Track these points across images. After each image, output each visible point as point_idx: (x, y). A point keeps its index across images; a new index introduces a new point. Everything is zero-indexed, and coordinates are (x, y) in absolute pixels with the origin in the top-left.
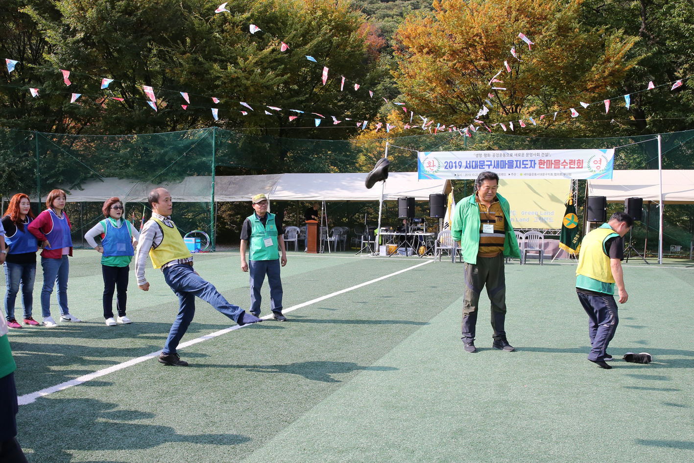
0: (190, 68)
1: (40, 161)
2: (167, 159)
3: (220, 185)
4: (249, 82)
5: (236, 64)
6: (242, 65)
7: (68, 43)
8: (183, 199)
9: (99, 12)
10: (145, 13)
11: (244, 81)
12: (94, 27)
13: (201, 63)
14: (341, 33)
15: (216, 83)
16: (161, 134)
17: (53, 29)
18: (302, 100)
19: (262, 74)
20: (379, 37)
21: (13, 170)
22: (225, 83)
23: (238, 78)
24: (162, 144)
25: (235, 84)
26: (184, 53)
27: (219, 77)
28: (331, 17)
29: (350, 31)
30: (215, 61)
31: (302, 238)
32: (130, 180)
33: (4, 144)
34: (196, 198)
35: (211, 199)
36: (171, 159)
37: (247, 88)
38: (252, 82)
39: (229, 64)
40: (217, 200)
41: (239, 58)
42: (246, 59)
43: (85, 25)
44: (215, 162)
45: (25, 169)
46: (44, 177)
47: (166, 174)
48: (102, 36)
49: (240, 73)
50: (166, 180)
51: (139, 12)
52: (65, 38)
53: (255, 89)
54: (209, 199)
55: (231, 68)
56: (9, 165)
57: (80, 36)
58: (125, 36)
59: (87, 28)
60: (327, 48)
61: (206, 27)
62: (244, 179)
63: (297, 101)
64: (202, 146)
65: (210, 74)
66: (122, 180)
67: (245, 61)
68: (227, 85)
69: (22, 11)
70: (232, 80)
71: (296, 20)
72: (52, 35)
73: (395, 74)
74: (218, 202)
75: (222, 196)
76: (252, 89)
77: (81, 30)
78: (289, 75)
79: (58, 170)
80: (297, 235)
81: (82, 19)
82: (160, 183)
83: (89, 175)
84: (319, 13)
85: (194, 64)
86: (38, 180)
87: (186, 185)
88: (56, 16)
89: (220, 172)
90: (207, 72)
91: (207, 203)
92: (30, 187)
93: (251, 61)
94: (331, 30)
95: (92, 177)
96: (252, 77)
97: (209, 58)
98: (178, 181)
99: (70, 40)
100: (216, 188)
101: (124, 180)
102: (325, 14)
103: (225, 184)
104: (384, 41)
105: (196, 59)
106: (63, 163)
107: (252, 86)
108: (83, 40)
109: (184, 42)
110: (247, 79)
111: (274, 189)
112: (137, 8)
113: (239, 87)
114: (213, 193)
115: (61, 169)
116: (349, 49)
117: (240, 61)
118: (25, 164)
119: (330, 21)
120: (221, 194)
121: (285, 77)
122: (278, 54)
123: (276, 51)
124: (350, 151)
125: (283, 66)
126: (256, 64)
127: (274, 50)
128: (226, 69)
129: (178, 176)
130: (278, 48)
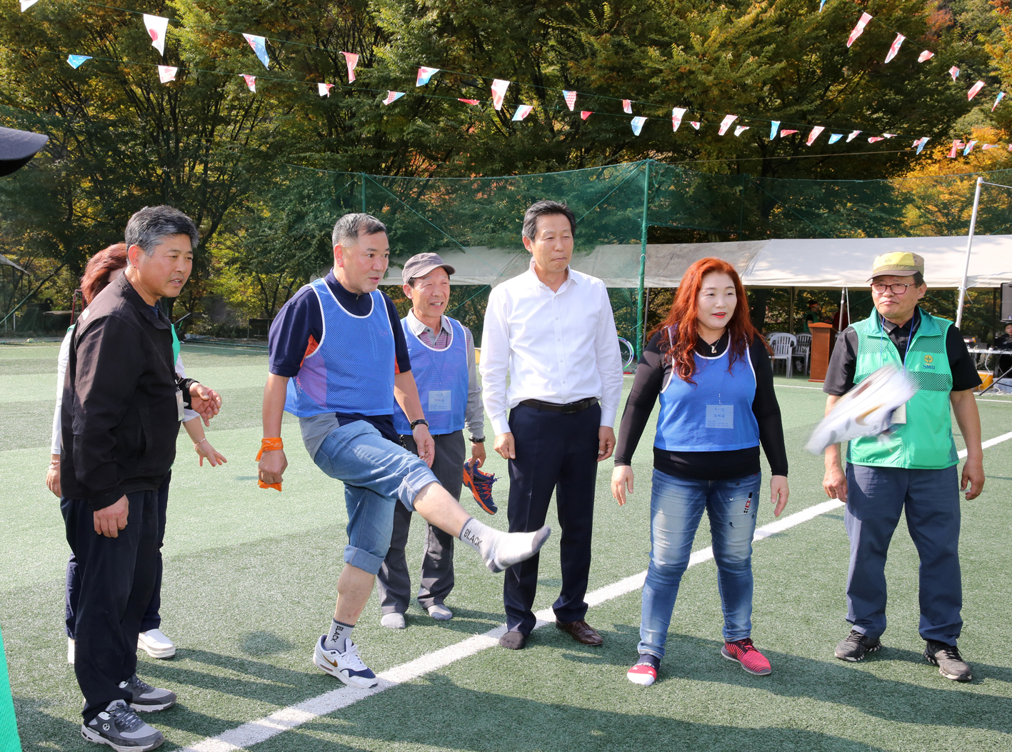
0: (607, 58)
3: (655, 259)
4: (711, 78)
5: (688, 48)
6: (698, 48)
7: (413, 28)
11: (702, 77)
13: (628, 51)
15: (654, 80)
16: (560, 175)
17: (392, 7)
18: (807, 111)
19: (736, 63)
20: (938, 11)
22: (667, 83)
23: (691, 72)
24: (559, 190)
25: (684, 84)
26: (599, 33)
27: (657, 72)
30: (654, 43)
31: (799, 354)
32: (507, 250)
33: (316, 194)
34: (613, 280)
35: (639, 282)
37: (706, 91)
38: (715, 78)
39: (674, 45)
40: (649, 283)
41: (692, 35)
42: (706, 37)
44: (649, 219)
48: (466, 12)
49: (695, 64)
52: (406, 21)
53: (721, 91)
54: (636, 283)
55: (677, 51)
56: (323, 227)
57: (432, 16)
58: (502, 12)
62: (697, 250)
63: (797, 111)
64: (627, 192)
65: (643, 68)
66: (493, 250)
67: (703, 42)
68: (671, 87)
70: (680, 78)
73: (996, 50)
74: (651, 289)
75: (658, 278)
76: (715, 92)
77: (433, 8)
78: (783, 64)
79: (395, 234)
80: (790, 349)
83: (443, 243)
85: (616, 53)
87: (596, 258)
89: (656, 237)
90: (638, 64)
91: (632, 291)
93: (714, 41)
95: (447, 245)
96: (716, 70)
97: (641, 40)
98: (585, 253)
99: (415, 22)
100: (647, 264)
101: (497, 251)
103: (664, 257)
104: (948, 17)
105: (620, 45)
106: (402, 223)
107: (716, 85)
108: (435, 22)
109: (600, 15)
110: (708, 73)
111: (751, 267)
113: (692, 88)
114: (643, 273)
115: (399, 232)
117: (695, 40)
120: (657, 275)
121: (778, 66)
122: (765, 29)
123: (762, 21)
124: (891, 201)
125: (773, 46)
126: (723, 45)
127: (757, 22)
128: (670, 56)
129: (584, 244)
130: (765, 16)
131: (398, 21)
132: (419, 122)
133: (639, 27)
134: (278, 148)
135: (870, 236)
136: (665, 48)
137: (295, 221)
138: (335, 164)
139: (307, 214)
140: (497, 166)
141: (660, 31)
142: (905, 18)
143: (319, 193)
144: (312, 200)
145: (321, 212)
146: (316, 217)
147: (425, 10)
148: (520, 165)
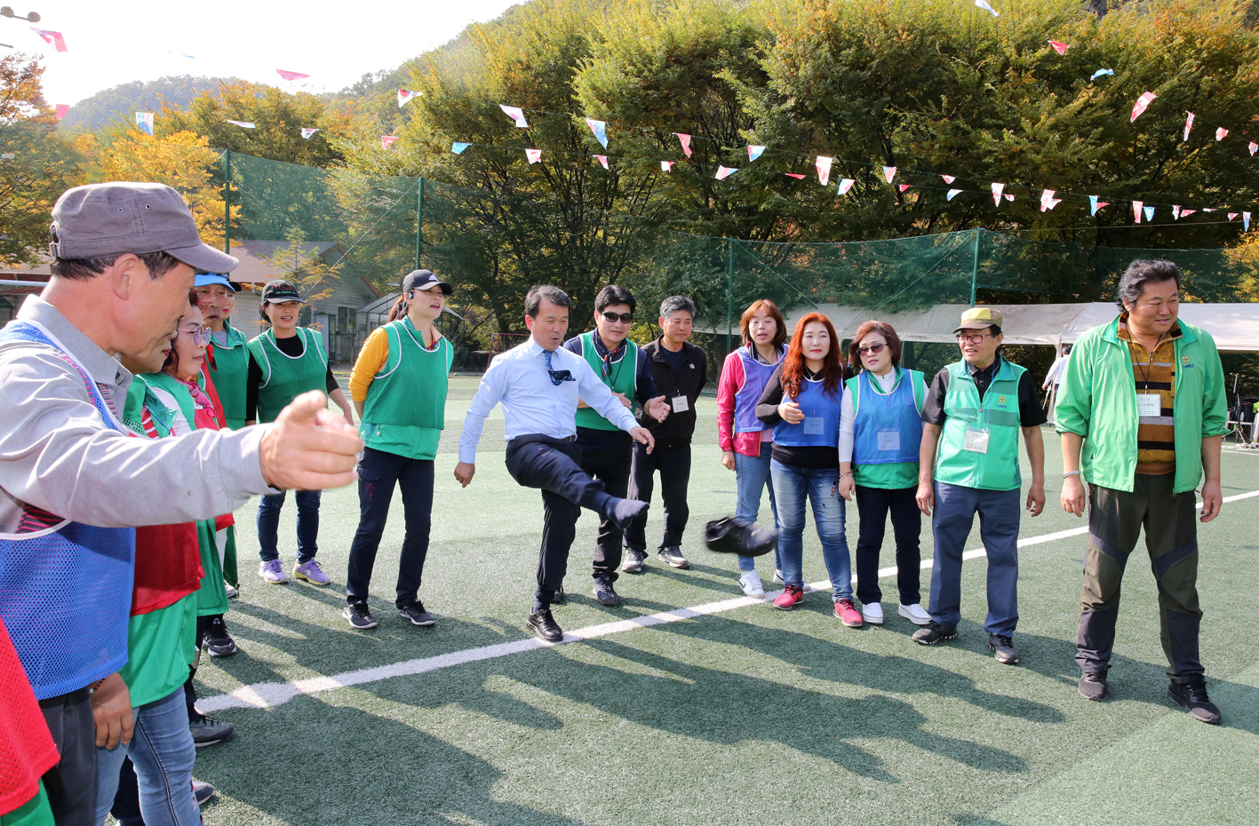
0: (946, 140)
1: (733, 278)
2: (907, 277)
4: (1039, 157)
5: (1018, 130)
6: (1028, 130)
7: (774, 114)
8: (925, 338)
9: (816, 69)
10: (883, 63)
11: (1032, 156)
12: (808, 90)
13: (966, 133)
14: (1220, 70)
15: (986, 160)
16: (901, 241)
17: (755, 96)
18: (1135, 185)
19: (1062, 144)
21: (699, 291)
22: (1001, 161)
23: (1022, 151)
24: (901, 256)
25: (1016, 162)
26: (938, 118)
27: (990, 152)
28: (1202, 44)
29: (1236, 65)
30: (988, 127)
32: (854, 308)
34: (946, 336)
36: (913, 277)
37: (1037, 168)
38: (1044, 157)
39: (1005, 130)
41: (1023, 119)
42: (1035, 120)
43: (797, 87)
44: (978, 281)
45: (714, 289)
46: (737, 301)
47: (906, 300)
48: (819, 100)
49: (1025, 145)
50: (904, 308)
51: (874, 63)
52: (768, 107)
53: (1049, 167)
55: (1008, 135)
56: (695, 283)
57: (791, 103)
58: (853, 99)
59: (799, 92)
60: (1188, 97)
61: (974, 76)
62: (1024, 310)
63: (1125, 186)
65: (977, 149)
66: (842, 308)
67: (1033, 124)
68: (1004, 165)
69: (717, 76)
70: (1012, 156)
71: (1134, 56)
72: (751, 104)
76: (1044, 169)
77: (792, 96)
78: (1111, 144)
79: (757, 291)
81: (792, 80)
82: (895, 312)
83: (797, 299)
84: (1179, 40)
85: (955, 135)
86: (730, 303)
87: (932, 316)
88: (761, 78)
89: (984, 298)
90: (973, 145)
92: (720, 314)
93: (1043, 124)
94: (1199, 67)
95: (802, 301)
96: (1044, 150)
97: (976, 124)
98: (922, 311)
99: (775, 108)
101: (846, 308)
102: (1190, 41)
105: (958, 127)
106: (763, 281)
107: (1045, 163)
108: (793, 109)
109: (938, 103)
110: (1038, 153)
111: (1071, 328)
112: (873, 58)
113: (1023, 165)
115: (760, 290)
116: (1231, 96)
117: (1026, 124)
118: (716, 282)
119: (1199, 51)
121: (1105, 147)
122: (1096, 111)
123: (1092, 105)
124: (1225, 270)
125: (1101, 129)
126: (1054, 127)
127: (1087, 105)
128: (1001, 138)
129: (922, 303)
130: (1094, 101)
131: (761, 107)
132: (777, 195)
133: (976, 111)
134: (662, 218)
135: (1205, 302)
136: (997, 130)
137: (674, 279)
138: (708, 230)
139: (683, 272)
140: (847, 233)
141: (994, 114)
142: (1239, 99)
143: (695, 254)
144: (687, 261)
145: (696, 271)
146: (691, 276)
147: (785, 98)
148: (865, 233)
